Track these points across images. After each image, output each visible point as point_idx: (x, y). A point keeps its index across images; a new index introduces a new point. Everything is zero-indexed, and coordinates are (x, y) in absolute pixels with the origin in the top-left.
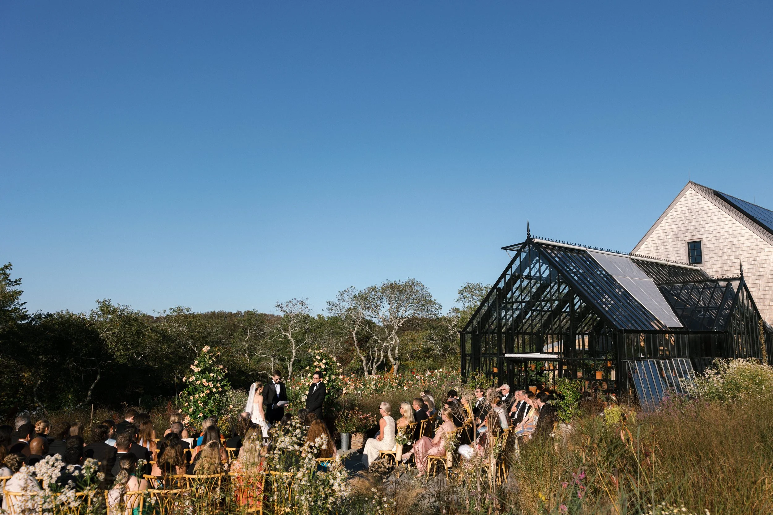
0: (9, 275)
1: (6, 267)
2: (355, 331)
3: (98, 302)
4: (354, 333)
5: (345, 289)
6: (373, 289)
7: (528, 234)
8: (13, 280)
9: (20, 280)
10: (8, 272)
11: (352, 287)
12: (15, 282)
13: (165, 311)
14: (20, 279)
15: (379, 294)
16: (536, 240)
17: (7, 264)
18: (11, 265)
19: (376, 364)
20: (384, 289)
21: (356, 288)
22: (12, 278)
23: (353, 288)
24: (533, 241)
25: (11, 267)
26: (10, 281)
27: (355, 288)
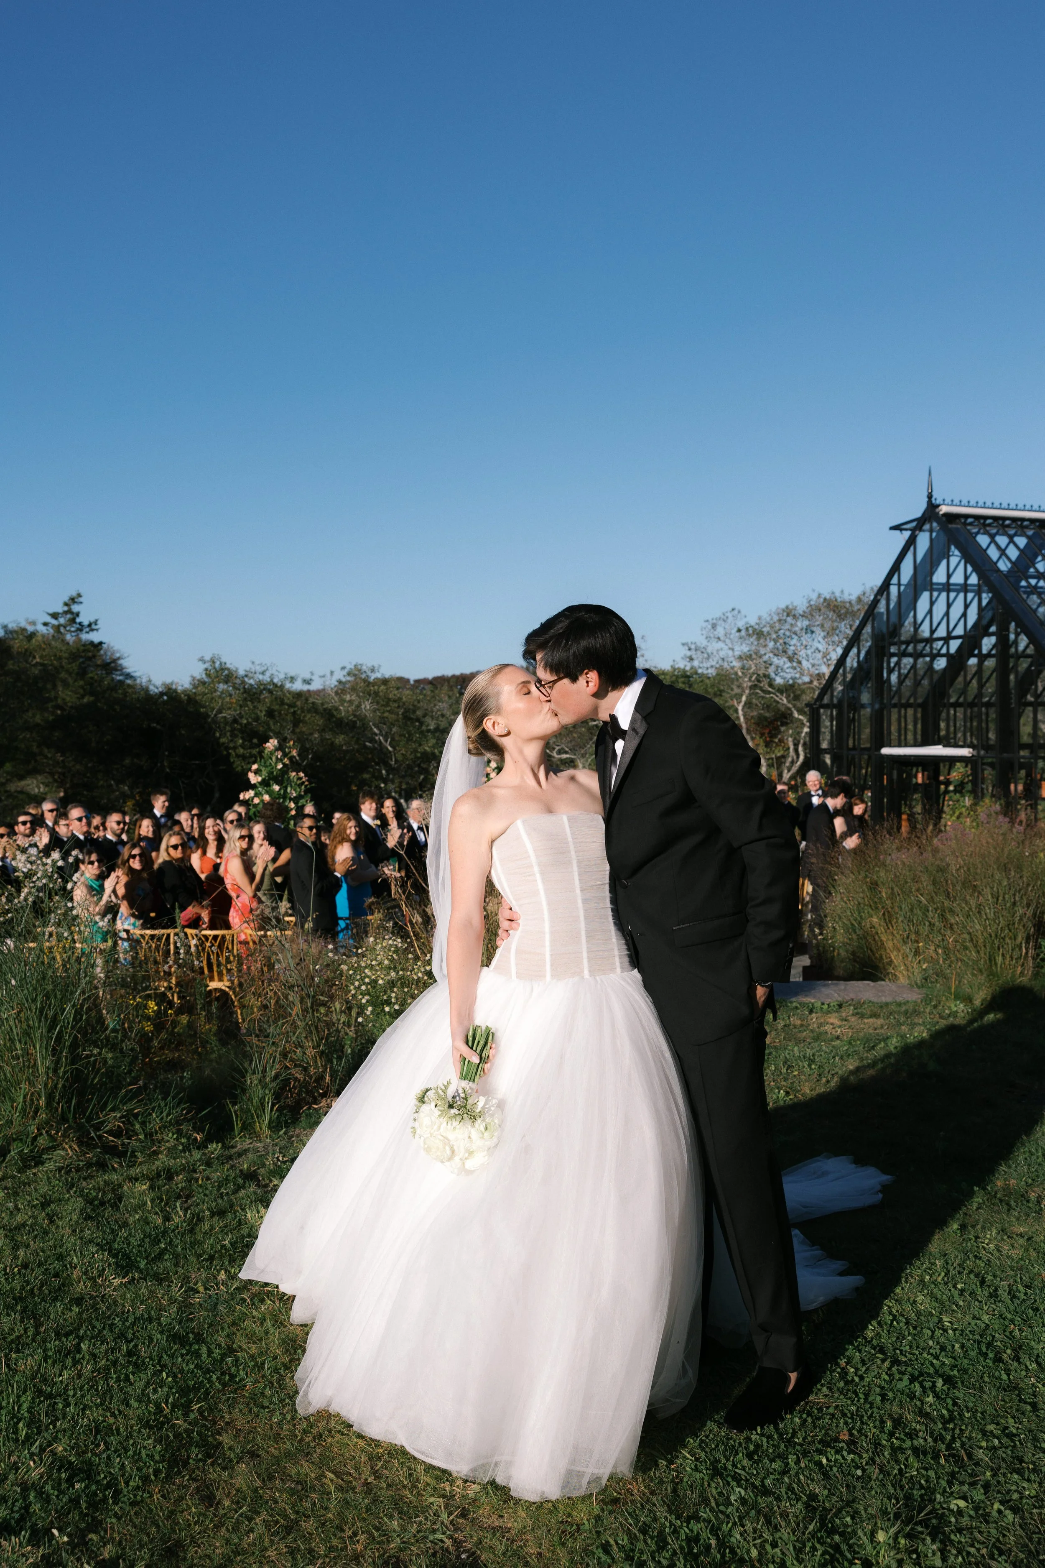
0: (78, 614)
1: (73, 600)
2: (742, 703)
3: (202, 660)
4: (740, 708)
5: (718, 614)
6: (789, 612)
7: (930, 496)
8: (86, 623)
9: (96, 623)
10: (75, 608)
11: (733, 610)
12: (90, 625)
13: (332, 673)
14: (97, 621)
15: (802, 623)
16: (944, 509)
17: (74, 594)
18: (79, 595)
19: (789, 771)
20: (813, 611)
21: (743, 612)
22: (84, 619)
23: (736, 612)
24: (937, 510)
25: (81, 599)
26: (80, 624)
27: (739, 612)
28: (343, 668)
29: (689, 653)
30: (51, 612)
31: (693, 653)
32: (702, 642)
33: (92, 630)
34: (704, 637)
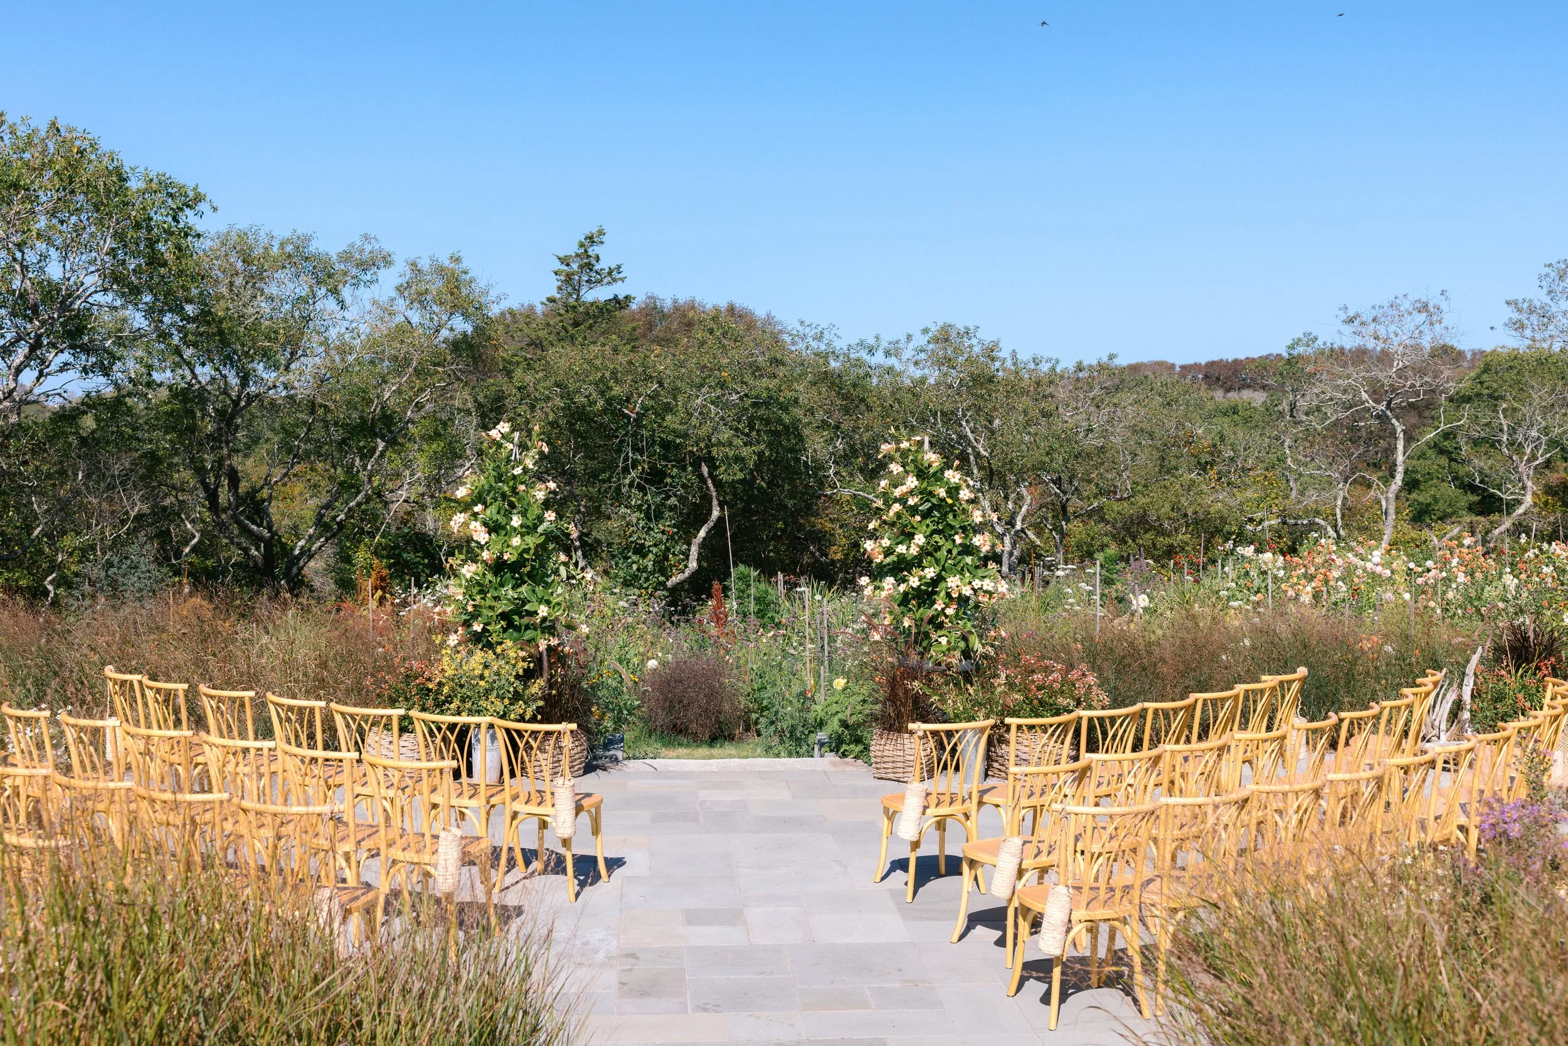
0: (596, 258)
8: (607, 270)
12: (612, 273)
14: (621, 267)
18: (599, 233)
22: (604, 265)
25: (602, 238)
26: (599, 271)
28: (926, 331)
29: (1516, 316)
30: (562, 255)
31: (1523, 317)
32: (1540, 297)
33: (615, 280)
34: (1545, 290)
